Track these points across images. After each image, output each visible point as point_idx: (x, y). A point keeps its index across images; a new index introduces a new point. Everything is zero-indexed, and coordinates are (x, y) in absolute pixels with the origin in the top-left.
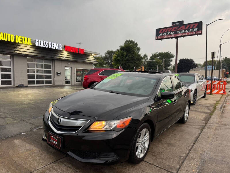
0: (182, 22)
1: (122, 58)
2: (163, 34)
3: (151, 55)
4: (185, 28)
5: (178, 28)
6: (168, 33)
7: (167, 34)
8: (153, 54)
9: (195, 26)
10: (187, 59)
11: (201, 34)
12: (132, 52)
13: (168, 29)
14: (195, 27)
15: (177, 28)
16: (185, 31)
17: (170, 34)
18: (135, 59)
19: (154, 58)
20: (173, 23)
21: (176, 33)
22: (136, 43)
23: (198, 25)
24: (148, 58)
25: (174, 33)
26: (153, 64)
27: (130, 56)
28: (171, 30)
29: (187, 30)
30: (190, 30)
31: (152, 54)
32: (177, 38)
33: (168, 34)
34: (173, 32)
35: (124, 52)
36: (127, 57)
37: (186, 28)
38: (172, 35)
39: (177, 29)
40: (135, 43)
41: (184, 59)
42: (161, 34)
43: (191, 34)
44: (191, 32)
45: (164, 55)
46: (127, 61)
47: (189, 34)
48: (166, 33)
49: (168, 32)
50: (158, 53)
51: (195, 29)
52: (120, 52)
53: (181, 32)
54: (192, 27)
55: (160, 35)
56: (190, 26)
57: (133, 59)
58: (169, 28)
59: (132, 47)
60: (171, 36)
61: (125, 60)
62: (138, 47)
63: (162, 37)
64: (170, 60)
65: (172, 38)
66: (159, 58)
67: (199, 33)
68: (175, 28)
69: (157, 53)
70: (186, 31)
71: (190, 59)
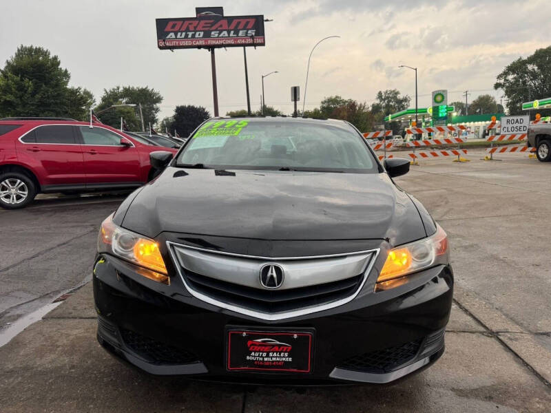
0: (220, 10)
1: (21, 97)
2: (176, 35)
3: (103, 94)
4: (229, 25)
5: (213, 25)
6: (190, 34)
7: (186, 36)
8: (108, 91)
9: (241, 25)
10: (193, 107)
11: (263, 44)
12: (54, 82)
13: (187, 23)
14: (250, 26)
15: (209, 23)
16: (229, 33)
17: (193, 36)
18: (64, 100)
19: (111, 100)
20: (199, 10)
21: (207, 35)
22: (55, 58)
23: (256, 21)
24: (94, 101)
25: (204, 36)
26: (112, 118)
27: (47, 92)
28: (195, 28)
29: (232, 32)
30: (241, 33)
31: (105, 90)
32: (211, 48)
33: (190, 36)
34: (202, 33)
35: (27, 80)
36: (38, 96)
37: (231, 27)
38: (199, 39)
39: (211, 27)
40: (51, 56)
41: (187, 106)
42: (172, 35)
43: (243, 42)
44: (242, 38)
45: (138, 95)
46: (39, 106)
47: (239, 42)
48: (184, 34)
49: (187, 30)
50: (121, 89)
51: (250, 32)
52: (13, 81)
53: (219, 34)
54: (243, 25)
55: (168, 37)
56: (239, 23)
57: (58, 101)
58: (190, 22)
59: (49, 68)
60: (197, 43)
61: (33, 105)
62: (64, 69)
63: (173, 43)
64: (154, 109)
65: (199, 47)
66: (124, 101)
67: (259, 41)
68: (206, 23)
69: (118, 88)
70: (232, 34)
71: (198, 107)
